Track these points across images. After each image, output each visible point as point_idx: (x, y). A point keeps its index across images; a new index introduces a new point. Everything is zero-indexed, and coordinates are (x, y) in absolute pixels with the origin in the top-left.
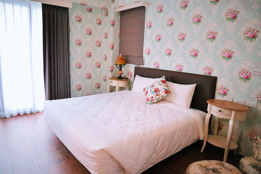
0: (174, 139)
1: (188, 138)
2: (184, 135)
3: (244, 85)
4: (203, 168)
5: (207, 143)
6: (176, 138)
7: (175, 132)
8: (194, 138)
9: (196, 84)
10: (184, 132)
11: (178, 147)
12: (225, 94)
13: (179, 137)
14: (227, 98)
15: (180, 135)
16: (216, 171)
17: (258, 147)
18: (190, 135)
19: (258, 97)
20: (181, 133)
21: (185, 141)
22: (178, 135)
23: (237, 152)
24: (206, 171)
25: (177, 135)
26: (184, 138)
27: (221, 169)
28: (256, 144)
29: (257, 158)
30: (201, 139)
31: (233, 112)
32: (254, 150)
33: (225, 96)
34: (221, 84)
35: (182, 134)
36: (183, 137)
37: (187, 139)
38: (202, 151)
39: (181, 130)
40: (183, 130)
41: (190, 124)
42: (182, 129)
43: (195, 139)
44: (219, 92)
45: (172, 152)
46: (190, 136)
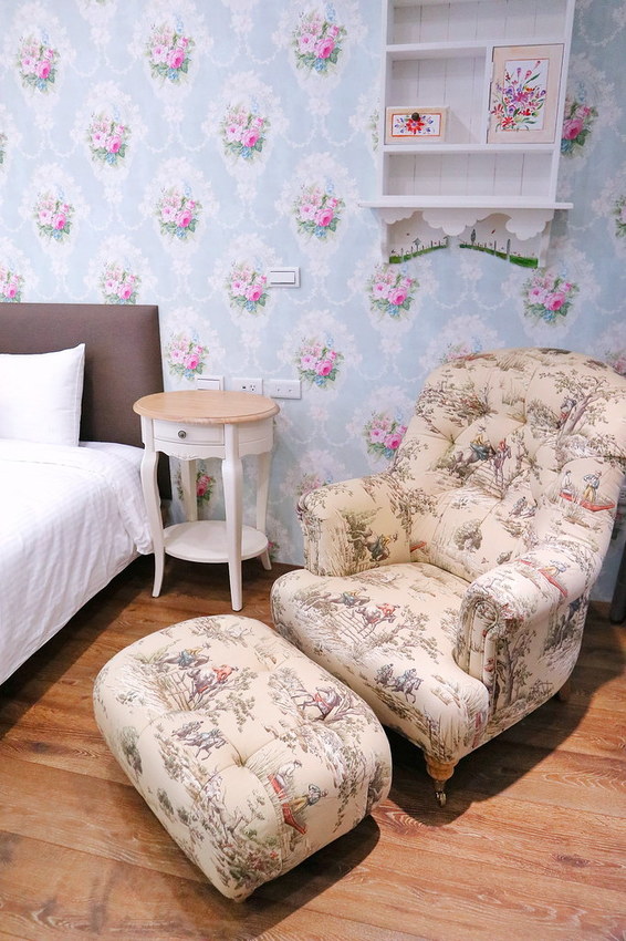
0: (31, 587)
1: (91, 561)
2: (67, 560)
3: (252, 325)
4: (148, 666)
5: (168, 558)
6: (37, 580)
7: (26, 557)
8: (118, 556)
9: (82, 346)
10: (67, 545)
11: (57, 611)
12: (195, 366)
13: (47, 574)
14: (207, 380)
15: (51, 564)
16: (191, 661)
17: (312, 532)
18: (93, 553)
19: (300, 361)
20: (54, 555)
21: (81, 578)
22: (44, 567)
23: (271, 557)
24: (159, 672)
25: (38, 567)
26: (71, 568)
27: (208, 646)
28: (307, 523)
29: (316, 565)
30: (142, 552)
31: (229, 430)
32: (305, 544)
33: (197, 376)
34: (177, 333)
35: (61, 556)
36: (66, 566)
37: (89, 568)
38: (156, 592)
39: (52, 540)
40: (62, 540)
41: (84, 510)
42: (57, 539)
43: (122, 559)
44: (175, 361)
45: (34, 636)
46: (99, 554)
